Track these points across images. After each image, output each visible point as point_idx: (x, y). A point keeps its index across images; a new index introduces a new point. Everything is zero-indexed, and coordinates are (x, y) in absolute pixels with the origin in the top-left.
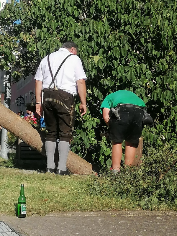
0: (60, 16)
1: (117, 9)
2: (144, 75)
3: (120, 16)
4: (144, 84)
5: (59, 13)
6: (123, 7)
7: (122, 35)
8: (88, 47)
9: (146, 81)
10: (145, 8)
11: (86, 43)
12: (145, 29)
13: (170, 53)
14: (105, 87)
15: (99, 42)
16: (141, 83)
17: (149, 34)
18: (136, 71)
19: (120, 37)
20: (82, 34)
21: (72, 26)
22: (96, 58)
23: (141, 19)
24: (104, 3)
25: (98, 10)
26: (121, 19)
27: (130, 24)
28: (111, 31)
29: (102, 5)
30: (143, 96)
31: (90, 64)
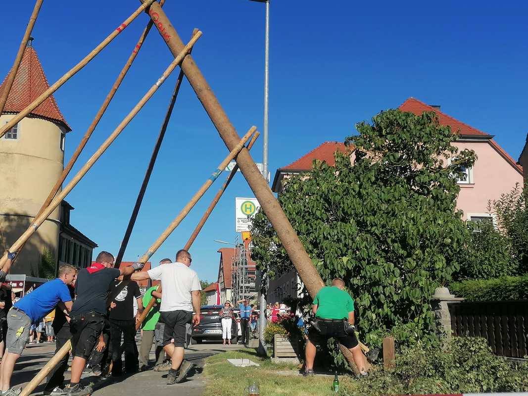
0: (309, 220)
1: (363, 211)
2: (393, 274)
3: (366, 218)
4: (393, 283)
5: (308, 217)
6: (368, 209)
7: (369, 236)
8: (337, 248)
9: (395, 279)
10: (390, 209)
11: (335, 245)
12: (391, 230)
13: (417, 252)
14: (355, 287)
15: (347, 243)
16: (390, 282)
17: (395, 234)
18: (384, 270)
19: (367, 238)
20: (331, 236)
22: (345, 259)
23: (386, 220)
24: (350, 207)
25: (345, 213)
26: (367, 221)
27: (376, 225)
28: (358, 233)
29: (349, 208)
30: (393, 294)
31: (339, 266)
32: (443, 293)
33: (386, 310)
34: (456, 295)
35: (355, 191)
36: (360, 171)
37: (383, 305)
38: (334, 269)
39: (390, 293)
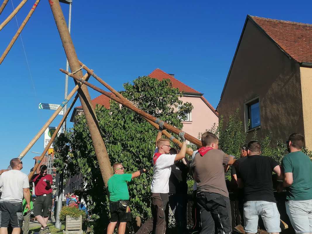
1: (125, 138)
3: (127, 142)
4: (142, 182)
7: (128, 153)
9: (143, 180)
10: (142, 137)
12: (142, 149)
15: (115, 158)
16: (140, 182)
17: (144, 152)
19: (127, 155)
23: (140, 144)
24: (118, 135)
25: (115, 139)
26: (128, 144)
27: (133, 147)
28: (122, 152)
29: (117, 136)
30: (142, 189)
33: (137, 199)
35: (121, 125)
36: (125, 113)
37: (135, 196)
39: (140, 189)
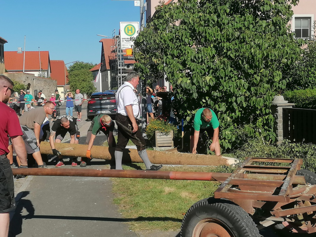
1: (221, 39)
2: (243, 87)
3: (224, 44)
4: (243, 93)
5: (179, 44)
6: (225, 37)
7: (226, 59)
8: (201, 69)
11: (199, 66)
13: (261, 71)
14: (215, 98)
15: (209, 66)
16: (241, 93)
18: (237, 85)
19: (224, 62)
20: (197, 60)
21: (188, 53)
22: (208, 78)
24: (211, 35)
30: (243, 102)
31: (203, 83)
32: (280, 100)
33: (238, 113)
34: (289, 100)
35: (214, 21)
37: (235, 110)
38: (200, 86)
39: (241, 102)
